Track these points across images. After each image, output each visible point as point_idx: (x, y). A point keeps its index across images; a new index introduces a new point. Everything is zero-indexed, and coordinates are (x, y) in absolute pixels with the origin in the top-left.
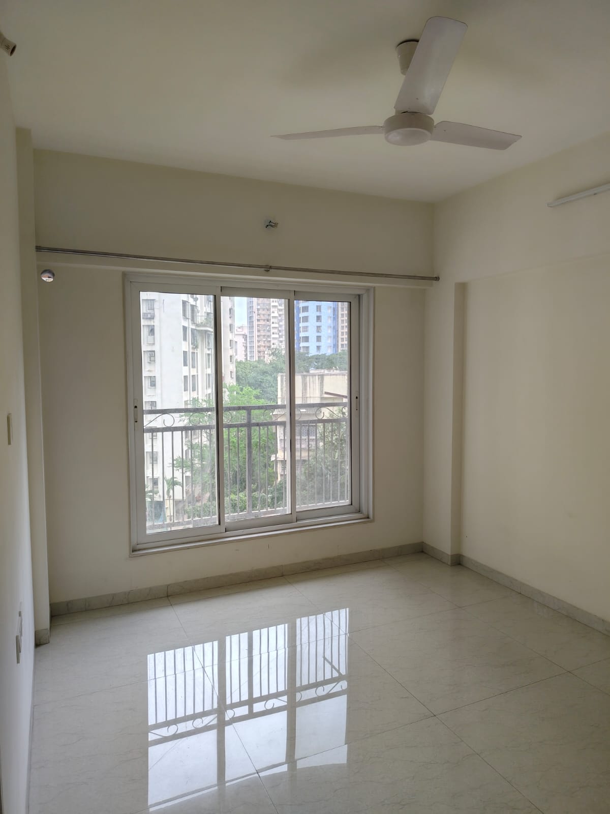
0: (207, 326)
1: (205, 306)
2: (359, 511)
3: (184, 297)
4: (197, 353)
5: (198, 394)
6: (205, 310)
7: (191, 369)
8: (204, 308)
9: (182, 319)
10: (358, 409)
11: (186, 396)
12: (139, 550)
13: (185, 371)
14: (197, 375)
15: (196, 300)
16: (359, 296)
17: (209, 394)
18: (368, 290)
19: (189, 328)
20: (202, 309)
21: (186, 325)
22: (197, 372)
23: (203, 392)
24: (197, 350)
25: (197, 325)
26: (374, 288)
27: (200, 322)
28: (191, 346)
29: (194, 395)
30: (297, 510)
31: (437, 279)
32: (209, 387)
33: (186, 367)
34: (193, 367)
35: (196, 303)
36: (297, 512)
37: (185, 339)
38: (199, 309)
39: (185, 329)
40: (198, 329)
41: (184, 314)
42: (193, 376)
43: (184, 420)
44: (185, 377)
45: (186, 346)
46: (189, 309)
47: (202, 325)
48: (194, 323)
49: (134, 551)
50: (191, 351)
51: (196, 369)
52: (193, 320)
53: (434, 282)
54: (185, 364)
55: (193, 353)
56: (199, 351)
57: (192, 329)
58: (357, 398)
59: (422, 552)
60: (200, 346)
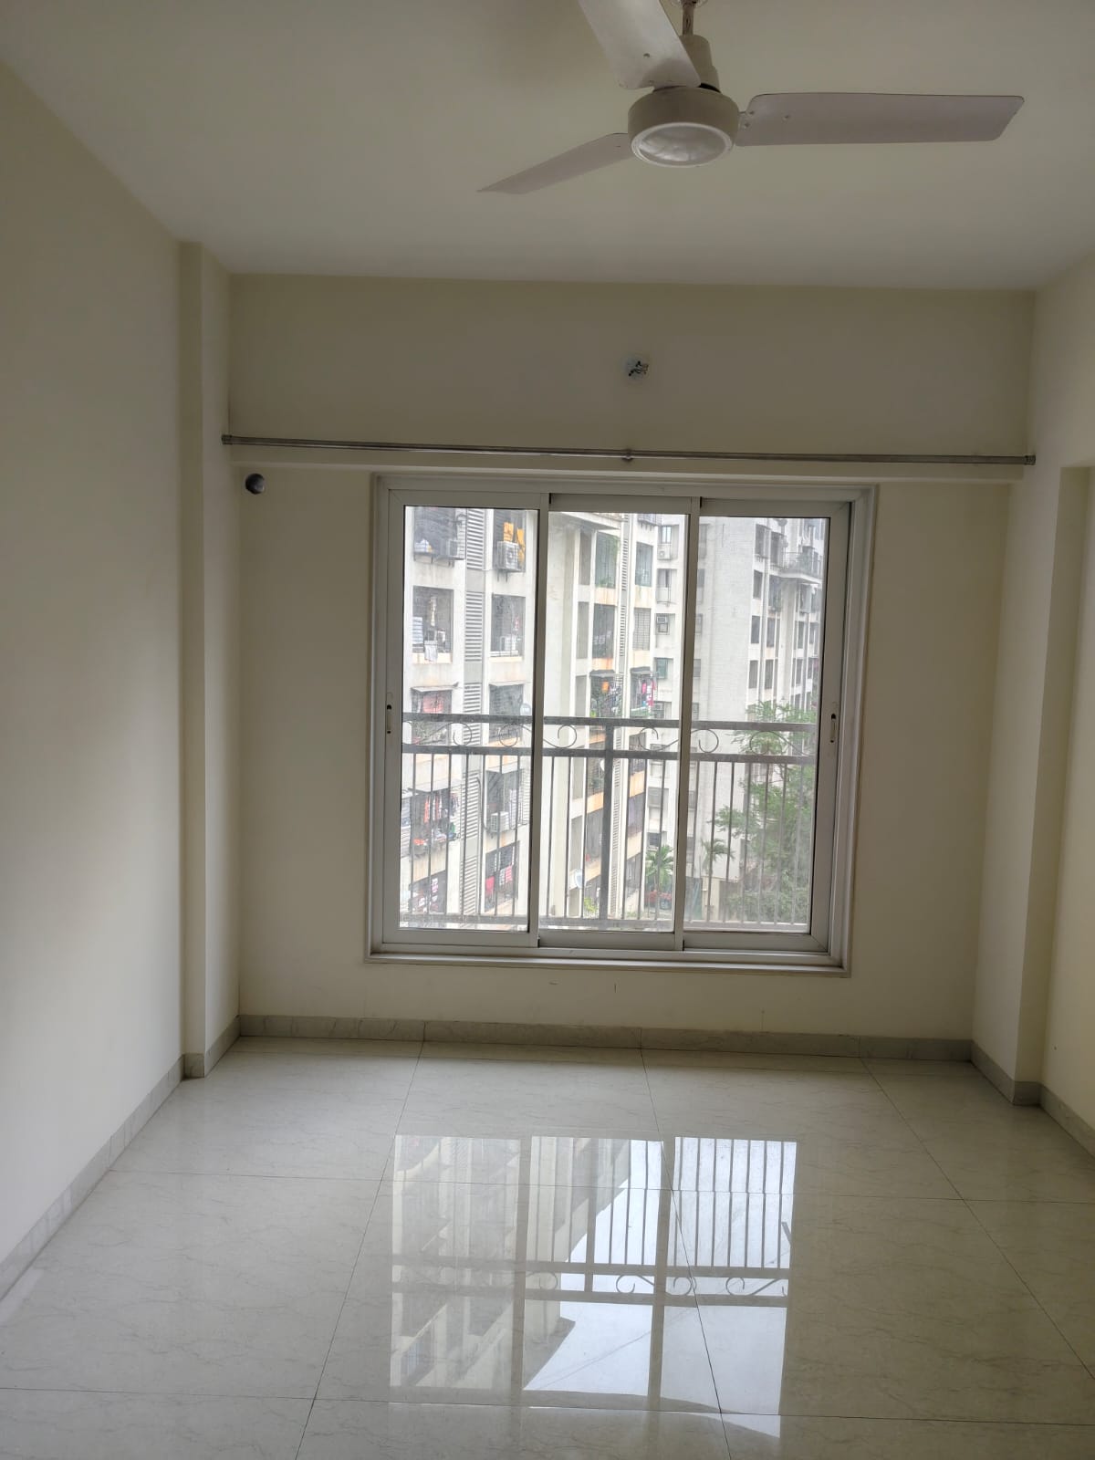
0: (800, 572)
1: (801, 535)
2: (825, 950)
3: (762, 521)
4: (779, 620)
5: (775, 694)
6: (799, 543)
7: (765, 649)
8: (799, 539)
9: (754, 559)
10: (835, 740)
11: (751, 697)
12: (386, 953)
13: (754, 652)
14: (777, 661)
15: (782, 525)
16: (851, 503)
17: (798, 696)
18: (865, 491)
19: (766, 574)
20: (794, 539)
21: (761, 570)
22: (777, 655)
23: (785, 690)
24: (779, 615)
25: (783, 570)
26: (878, 486)
27: (788, 562)
28: (768, 607)
29: (767, 696)
30: (685, 928)
31: (1030, 460)
32: (798, 682)
33: (755, 645)
34: (770, 645)
35: (783, 530)
36: (685, 931)
37: (757, 594)
38: (788, 539)
39: (758, 576)
40: (783, 576)
41: (759, 549)
42: (769, 662)
43: (742, 741)
44: (753, 663)
45: (758, 607)
46: (768, 541)
47: (790, 569)
48: (777, 566)
49: (374, 952)
50: (767, 616)
51: (774, 650)
52: (774, 560)
53: (1027, 468)
54: (755, 640)
55: (771, 621)
56: (782, 618)
57: (772, 577)
58: (833, 716)
59: (970, 1061)
60: (785, 608)
